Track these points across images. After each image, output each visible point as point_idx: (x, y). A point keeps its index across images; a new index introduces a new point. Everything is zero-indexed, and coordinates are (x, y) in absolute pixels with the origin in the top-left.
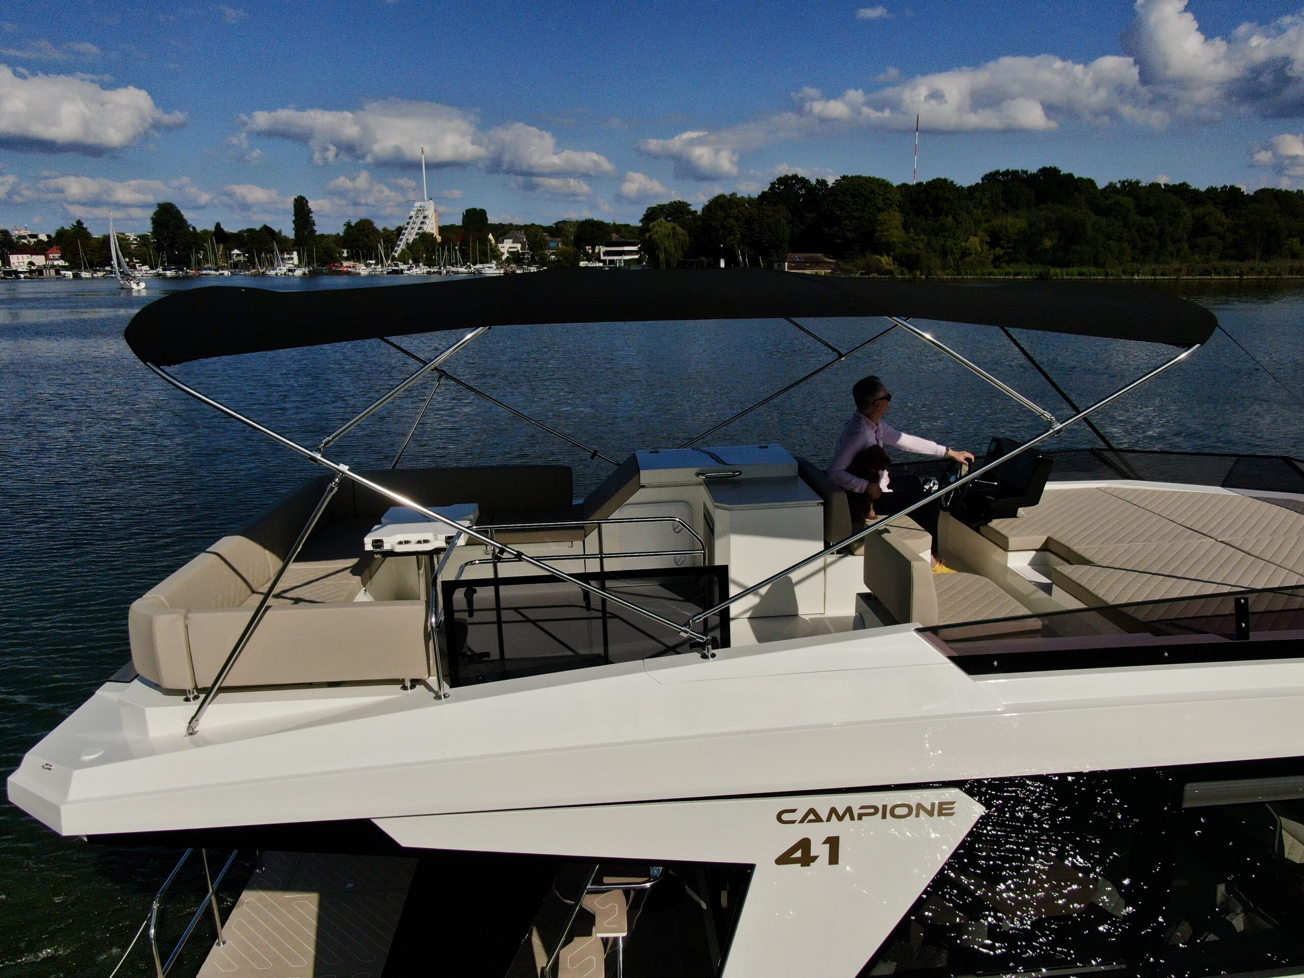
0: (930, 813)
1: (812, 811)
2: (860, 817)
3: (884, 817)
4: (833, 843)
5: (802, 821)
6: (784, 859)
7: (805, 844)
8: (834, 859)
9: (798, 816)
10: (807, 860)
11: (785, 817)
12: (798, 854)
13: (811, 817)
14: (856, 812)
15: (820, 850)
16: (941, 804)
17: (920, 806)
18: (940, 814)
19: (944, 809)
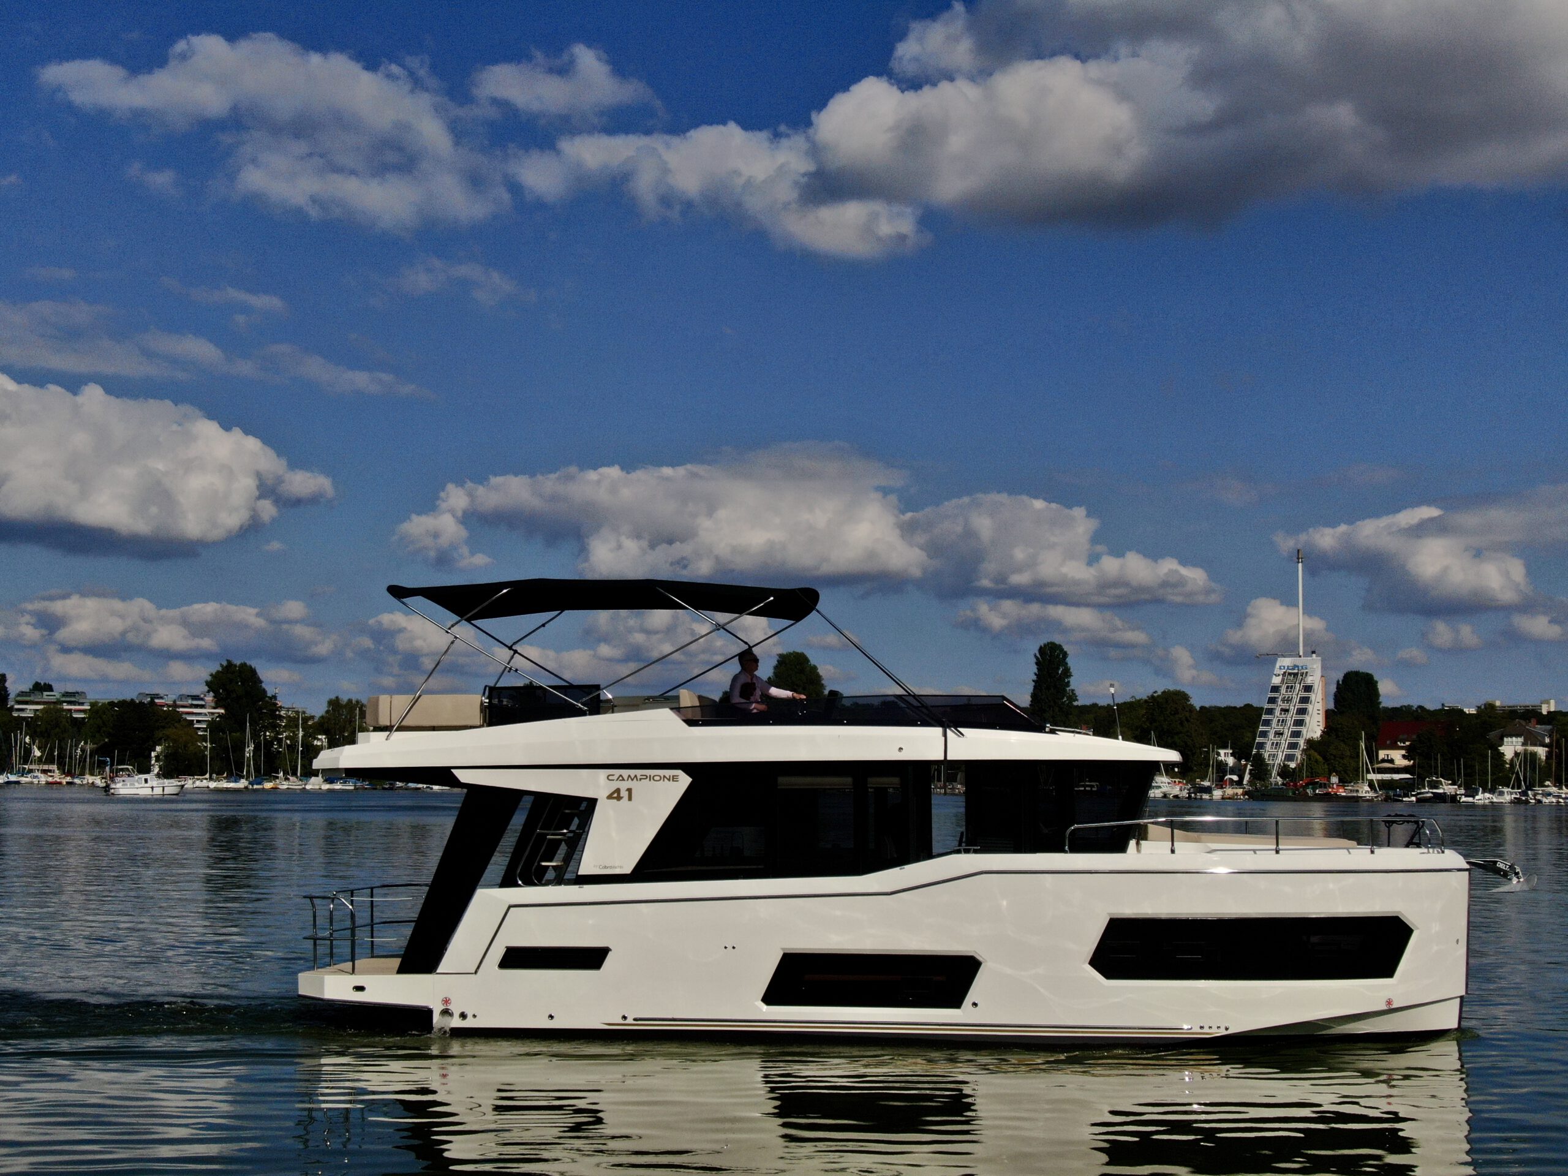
0: (669, 780)
1: (621, 776)
2: (640, 779)
3: (650, 780)
4: (629, 790)
5: (617, 780)
6: (610, 797)
7: (618, 791)
8: (630, 799)
9: (615, 778)
10: (619, 798)
11: (610, 778)
12: (615, 795)
13: (621, 778)
14: (639, 777)
15: (624, 794)
16: (673, 776)
17: (664, 777)
18: (673, 781)
19: (674, 778)
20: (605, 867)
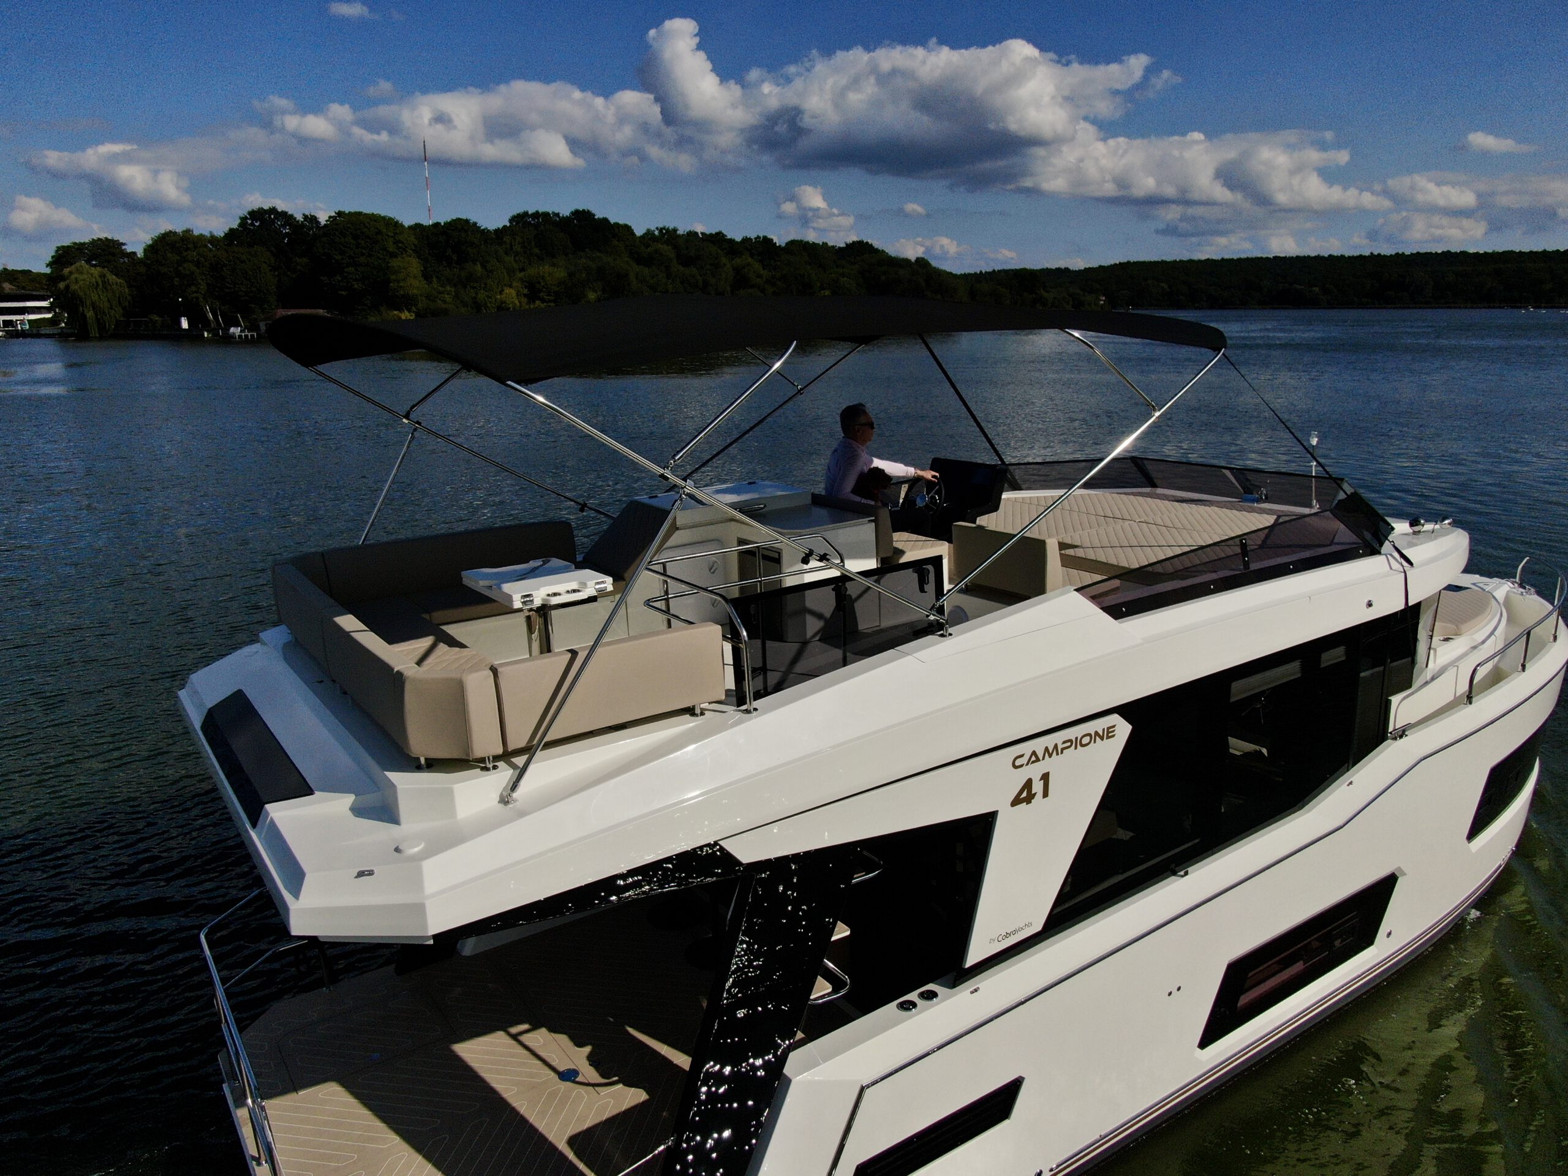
0: (1102, 738)
1: (1034, 753)
2: (1063, 750)
3: (1076, 747)
4: (1045, 777)
5: (1027, 764)
6: (1016, 802)
8: (1046, 794)
9: (1024, 760)
10: (1030, 798)
11: (1018, 763)
12: (1024, 795)
13: (1033, 758)
14: (1060, 747)
15: (1038, 787)
16: (1108, 729)
17: (1097, 733)
18: (1108, 737)
19: (1109, 733)
20: (1007, 935)
